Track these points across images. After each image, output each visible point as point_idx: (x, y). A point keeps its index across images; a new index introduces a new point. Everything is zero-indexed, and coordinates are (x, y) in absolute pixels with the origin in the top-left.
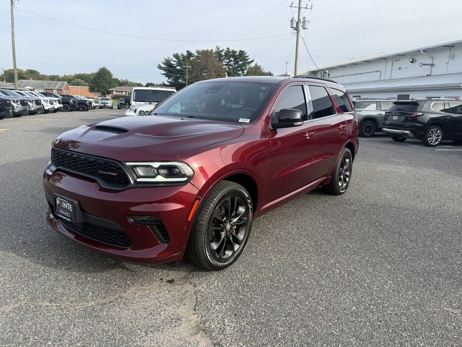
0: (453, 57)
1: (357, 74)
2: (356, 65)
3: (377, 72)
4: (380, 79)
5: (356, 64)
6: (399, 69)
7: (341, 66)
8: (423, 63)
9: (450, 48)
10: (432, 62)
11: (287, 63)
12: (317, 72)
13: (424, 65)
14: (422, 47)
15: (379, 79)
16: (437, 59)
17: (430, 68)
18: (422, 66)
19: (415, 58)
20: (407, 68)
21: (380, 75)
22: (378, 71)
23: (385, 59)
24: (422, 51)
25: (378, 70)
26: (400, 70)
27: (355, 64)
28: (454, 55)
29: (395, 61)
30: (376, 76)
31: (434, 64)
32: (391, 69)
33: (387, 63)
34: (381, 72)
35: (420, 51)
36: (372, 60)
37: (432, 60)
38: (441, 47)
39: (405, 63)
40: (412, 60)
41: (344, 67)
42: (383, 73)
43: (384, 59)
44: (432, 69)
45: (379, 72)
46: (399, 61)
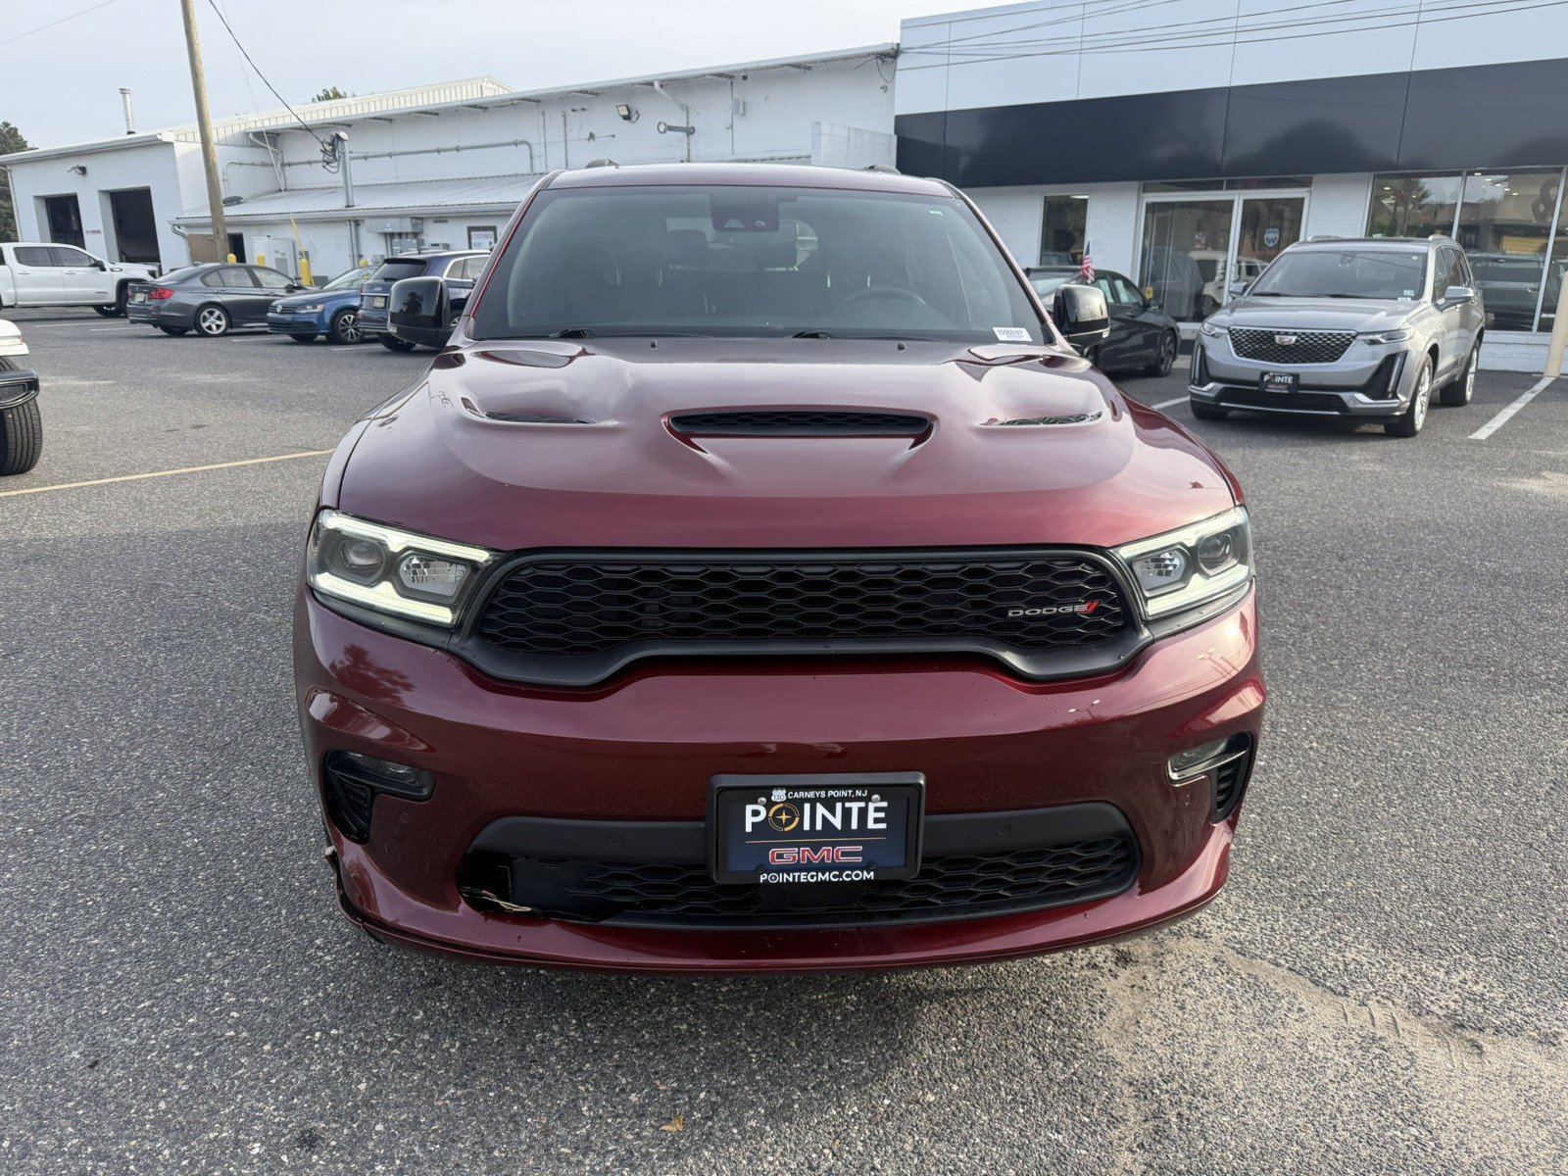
0: (741, 109)
1: (444, 150)
2: (435, 117)
3: (516, 144)
4: (532, 169)
5: (436, 114)
6: (589, 140)
7: (381, 119)
8: (669, 124)
9: (732, 83)
10: (688, 123)
11: (123, 91)
12: (278, 134)
13: (670, 128)
14: (656, 72)
15: (528, 171)
16: (699, 113)
17: (685, 142)
18: (665, 132)
19: (635, 105)
20: (613, 136)
21: (531, 157)
22: (522, 142)
23: (538, 101)
24: (656, 84)
25: (519, 139)
26: (592, 141)
27: (431, 113)
28: (744, 103)
29: (573, 110)
30: (515, 161)
31: (693, 128)
32: (562, 138)
33: (546, 116)
34: (533, 146)
35: (651, 84)
36: (492, 103)
37: (685, 116)
38: (708, 77)
39: (605, 119)
40: (626, 113)
41: (391, 120)
42: (538, 150)
43: (534, 101)
44: (691, 143)
45: (525, 147)
46: (585, 112)
